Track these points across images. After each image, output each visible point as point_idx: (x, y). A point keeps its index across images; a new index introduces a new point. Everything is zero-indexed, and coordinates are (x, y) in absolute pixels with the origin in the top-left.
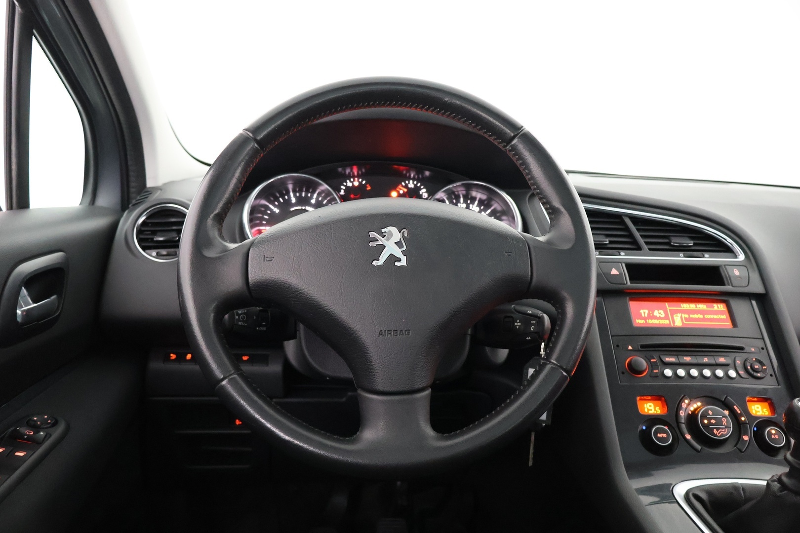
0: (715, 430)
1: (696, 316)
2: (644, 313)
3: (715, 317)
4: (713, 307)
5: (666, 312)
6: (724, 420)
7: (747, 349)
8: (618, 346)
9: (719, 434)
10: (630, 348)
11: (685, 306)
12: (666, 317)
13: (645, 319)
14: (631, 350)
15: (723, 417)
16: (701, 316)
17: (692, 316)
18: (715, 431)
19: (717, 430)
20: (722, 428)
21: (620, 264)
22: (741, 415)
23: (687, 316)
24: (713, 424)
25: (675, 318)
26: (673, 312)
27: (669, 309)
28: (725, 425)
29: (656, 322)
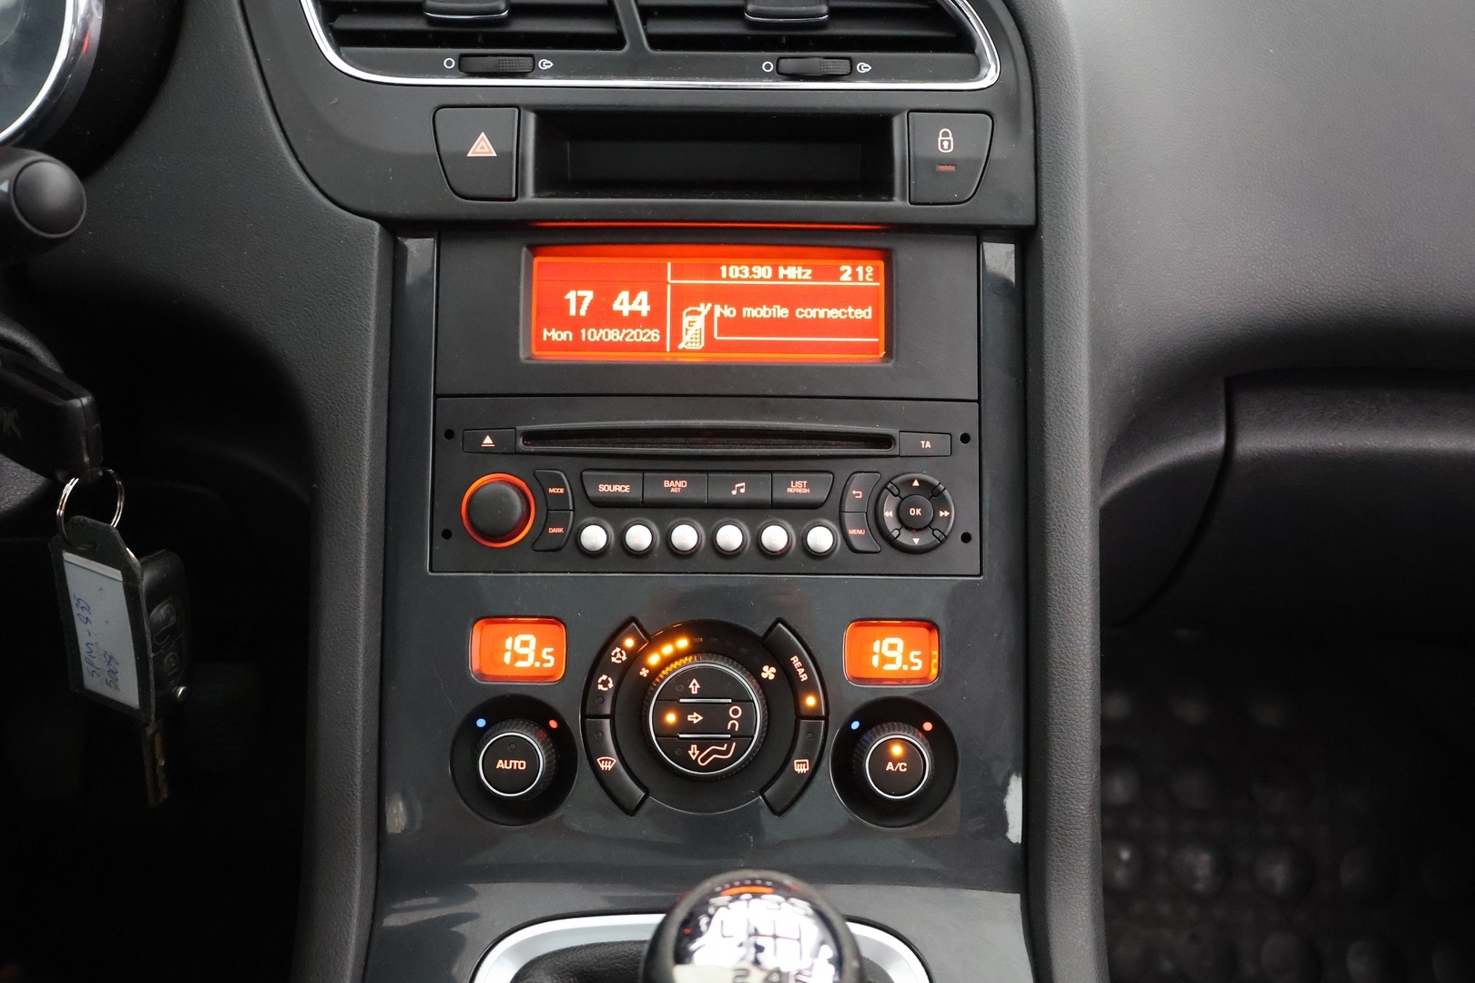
0: (694, 747)
1: (763, 312)
2: (580, 300)
3: (834, 313)
4: (836, 275)
5: (656, 302)
6: (735, 712)
7: (905, 443)
8: (449, 434)
9: (703, 761)
10: (488, 441)
11: (735, 273)
12: (655, 319)
13: (576, 324)
14: (488, 451)
15: (735, 702)
16: (782, 312)
17: (749, 312)
18: (693, 751)
19: (701, 750)
20: (720, 742)
21: (517, 110)
22: (809, 687)
23: (729, 312)
24: (690, 728)
25: (686, 320)
26: (685, 299)
27: (674, 287)
28: (732, 731)
29: (613, 335)
